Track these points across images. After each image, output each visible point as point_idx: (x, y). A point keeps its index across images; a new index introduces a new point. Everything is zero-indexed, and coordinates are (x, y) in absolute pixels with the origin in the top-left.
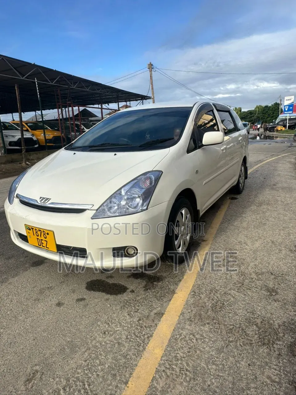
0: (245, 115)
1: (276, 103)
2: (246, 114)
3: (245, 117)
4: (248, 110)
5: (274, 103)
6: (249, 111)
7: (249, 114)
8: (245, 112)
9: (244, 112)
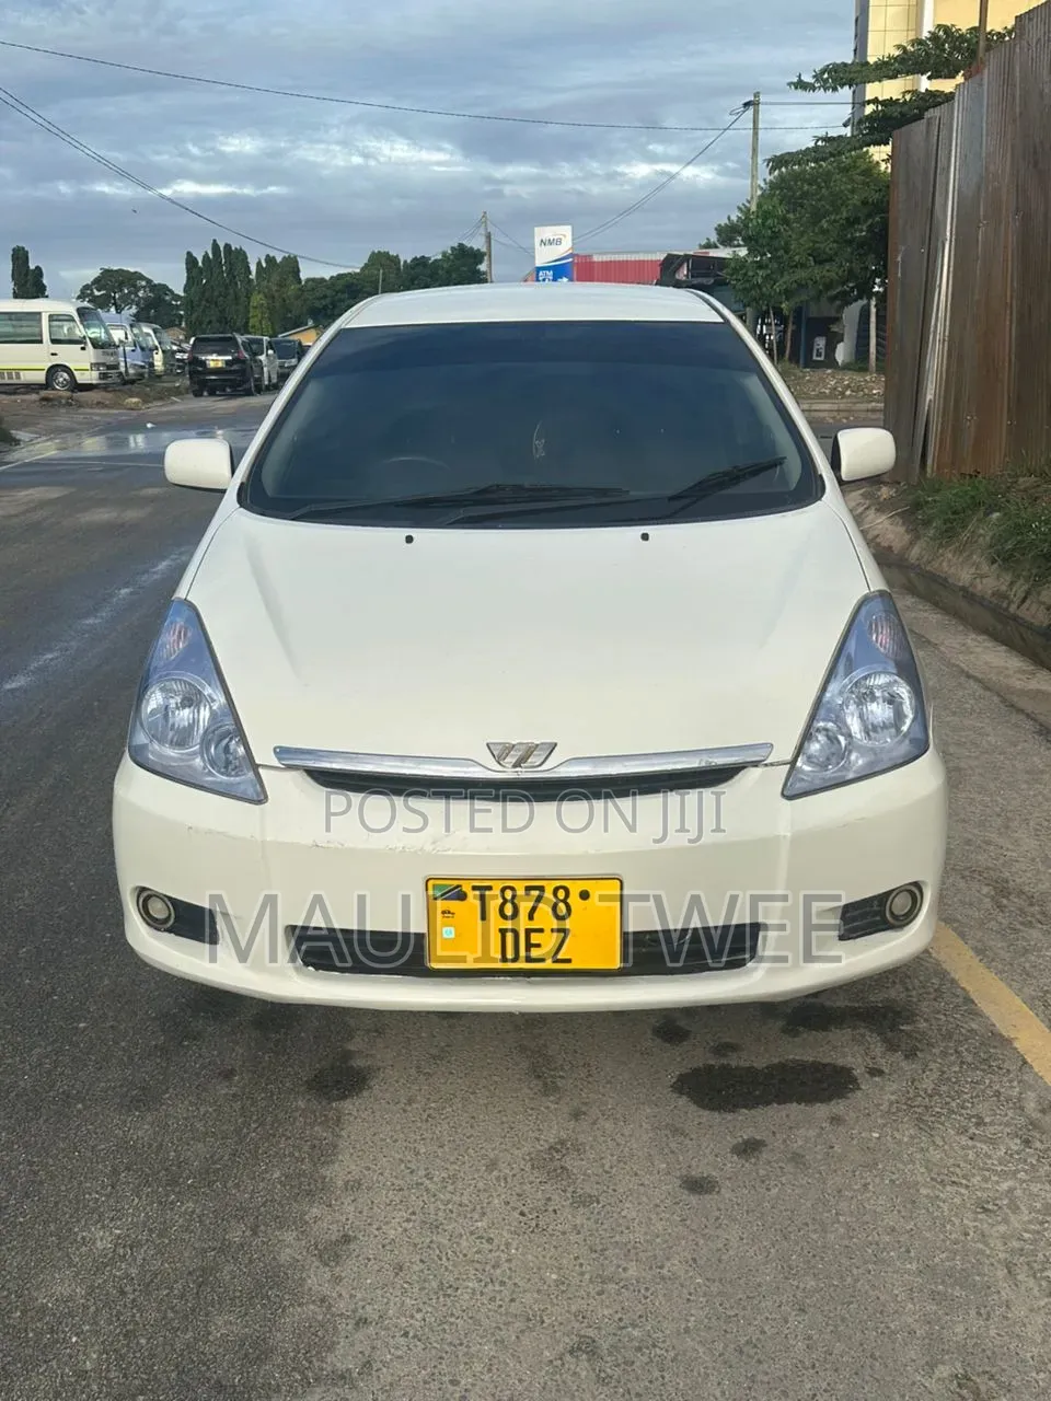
0: (325, 297)
1: (461, 245)
2: (329, 292)
3: (325, 307)
4: (335, 274)
5: (453, 248)
6: (340, 276)
7: (343, 292)
8: (323, 280)
9: (317, 283)
